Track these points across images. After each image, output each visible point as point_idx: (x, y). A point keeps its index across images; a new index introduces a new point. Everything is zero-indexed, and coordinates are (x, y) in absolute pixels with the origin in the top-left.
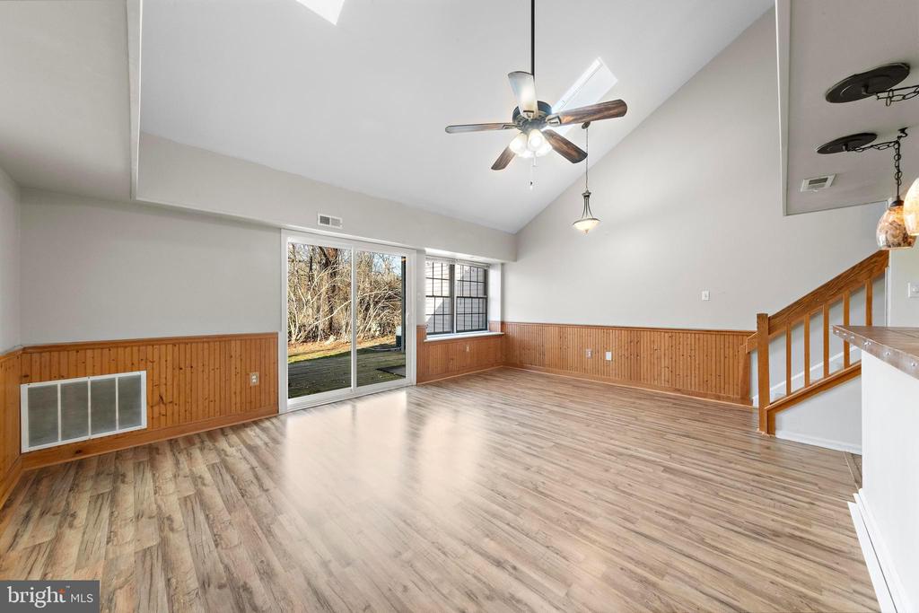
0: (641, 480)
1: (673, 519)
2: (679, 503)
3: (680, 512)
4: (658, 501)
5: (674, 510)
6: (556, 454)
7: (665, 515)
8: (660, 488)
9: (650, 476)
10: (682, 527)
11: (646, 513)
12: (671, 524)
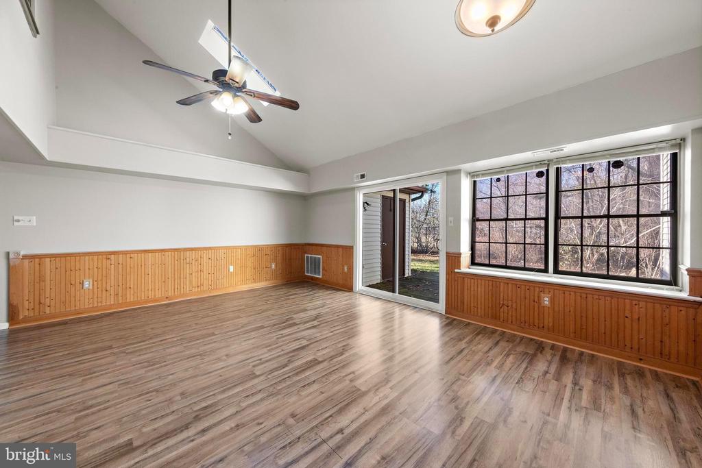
0: (144, 412)
1: (91, 407)
2: (93, 422)
3: (87, 415)
4: (113, 409)
5: (93, 413)
6: (236, 372)
7: (99, 404)
8: (120, 420)
9: (141, 423)
10: (80, 408)
11: (117, 395)
12: (90, 403)
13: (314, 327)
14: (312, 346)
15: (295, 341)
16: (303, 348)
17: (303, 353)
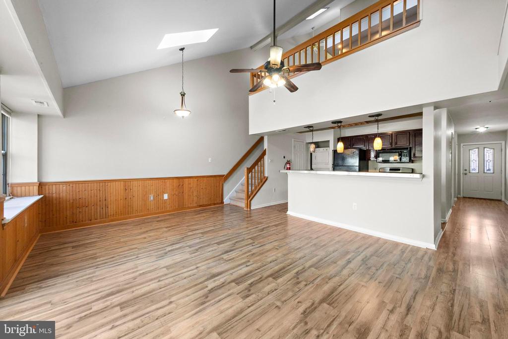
13: (214, 276)
14: (219, 253)
15: (233, 259)
16: (227, 252)
17: (227, 249)
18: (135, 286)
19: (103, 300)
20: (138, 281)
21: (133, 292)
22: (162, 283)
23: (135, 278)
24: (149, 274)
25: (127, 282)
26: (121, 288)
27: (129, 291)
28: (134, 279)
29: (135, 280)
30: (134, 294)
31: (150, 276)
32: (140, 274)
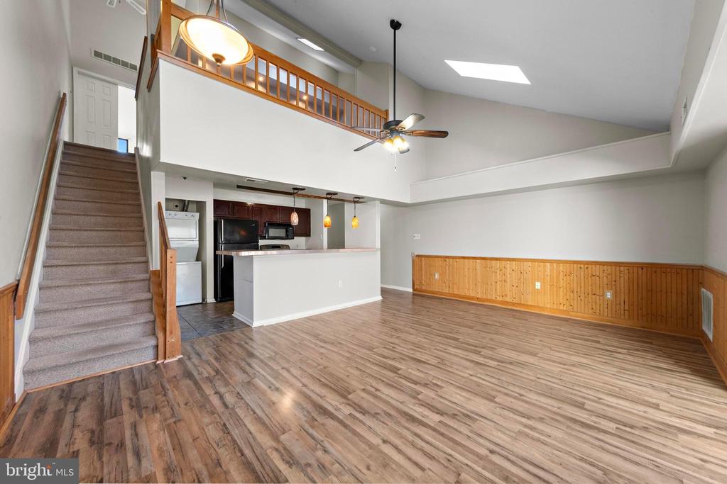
18: (551, 411)
19: (599, 426)
20: (541, 413)
21: (559, 408)
22: (522, 392)
23: (541, 420)
24: (521, 409)
25: (555, 424)
26: (569, 423)
27: (563, 413)
28: (543, 419)
29: (543, 416)
30: (560, 405)
31: (522, 406)
32: (528, 419)
